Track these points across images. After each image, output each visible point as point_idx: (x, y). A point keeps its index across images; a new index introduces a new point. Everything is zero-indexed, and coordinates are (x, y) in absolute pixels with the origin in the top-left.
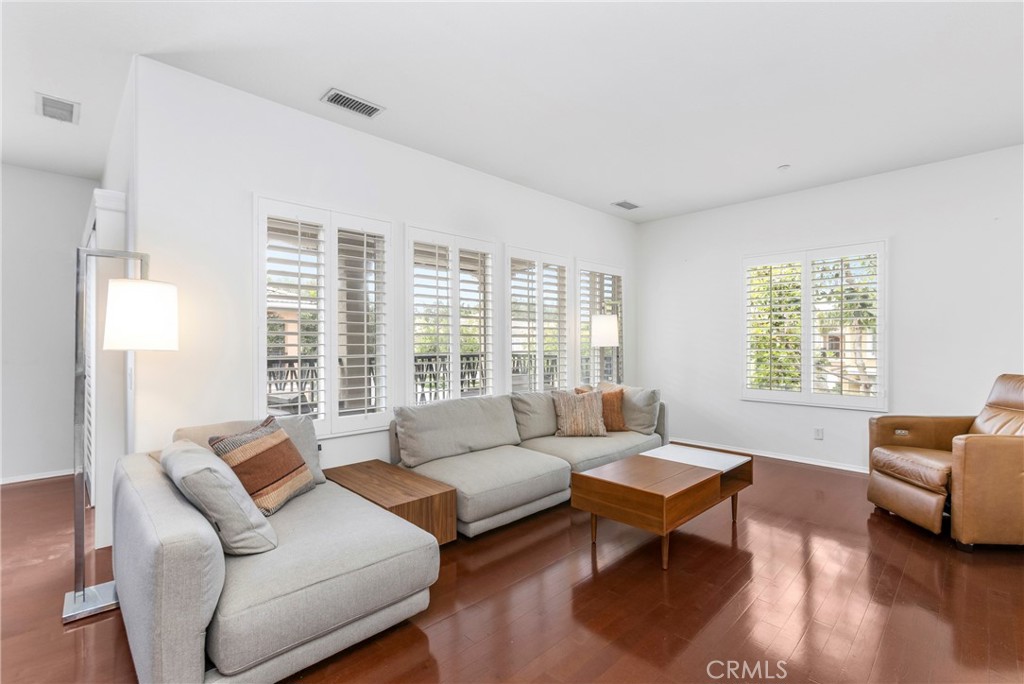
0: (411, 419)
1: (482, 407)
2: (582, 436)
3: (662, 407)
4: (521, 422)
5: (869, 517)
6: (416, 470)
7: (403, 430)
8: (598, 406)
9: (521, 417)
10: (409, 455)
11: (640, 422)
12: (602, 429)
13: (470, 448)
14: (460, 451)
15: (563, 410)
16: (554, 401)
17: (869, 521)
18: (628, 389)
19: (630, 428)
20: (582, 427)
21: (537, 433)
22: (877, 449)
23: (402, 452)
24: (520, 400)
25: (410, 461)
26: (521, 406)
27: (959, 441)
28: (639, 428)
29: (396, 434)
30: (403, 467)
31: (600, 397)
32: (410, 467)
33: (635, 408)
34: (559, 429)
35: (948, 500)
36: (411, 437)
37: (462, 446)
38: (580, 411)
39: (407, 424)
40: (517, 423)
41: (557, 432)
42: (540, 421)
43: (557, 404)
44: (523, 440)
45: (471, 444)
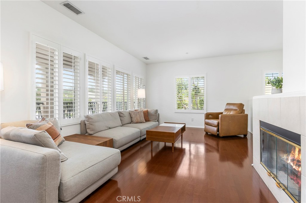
0: (91, 119)
1: (111, 115)
2: (139, 123)
3: (159, 114)
4: (122, 120)
5: (204, 135)
6: (94, 135)
7: (88, 122)
8: (142, 114)
9: (122, 118)
10: (91, 131)
11: (153, 118)
12: (144, 121)
13: (109, 127)
14: (107, 129)
15: (133, 116)
16: (130, 113)
17: (205, 136)
18: (149, 110)
19: (151, 120)
20: (139, 121)
21: (127, 123)
22: (206, 120)
23: (88, 130)
24: (121, 113)
25: (91, 132)
26: (121, 115)
27: (220, 116)
28: (153, 120)
29: (85, 124)
30: (88, 135)
31: (143, 112)
32: (91, 135)
33: (152, 115)
34: (132, 121)
35: (218, 128)
36: (91, 124)
37: (107, 127)
38: (138, 116)
39: (90, 120)
40: (121, 120)
41: (132, 122)
42: (127, 119)
43: (131, 114)
44: (123, 125)
45: (110, 126)
